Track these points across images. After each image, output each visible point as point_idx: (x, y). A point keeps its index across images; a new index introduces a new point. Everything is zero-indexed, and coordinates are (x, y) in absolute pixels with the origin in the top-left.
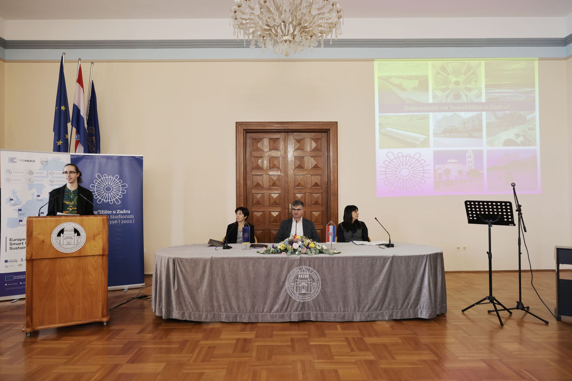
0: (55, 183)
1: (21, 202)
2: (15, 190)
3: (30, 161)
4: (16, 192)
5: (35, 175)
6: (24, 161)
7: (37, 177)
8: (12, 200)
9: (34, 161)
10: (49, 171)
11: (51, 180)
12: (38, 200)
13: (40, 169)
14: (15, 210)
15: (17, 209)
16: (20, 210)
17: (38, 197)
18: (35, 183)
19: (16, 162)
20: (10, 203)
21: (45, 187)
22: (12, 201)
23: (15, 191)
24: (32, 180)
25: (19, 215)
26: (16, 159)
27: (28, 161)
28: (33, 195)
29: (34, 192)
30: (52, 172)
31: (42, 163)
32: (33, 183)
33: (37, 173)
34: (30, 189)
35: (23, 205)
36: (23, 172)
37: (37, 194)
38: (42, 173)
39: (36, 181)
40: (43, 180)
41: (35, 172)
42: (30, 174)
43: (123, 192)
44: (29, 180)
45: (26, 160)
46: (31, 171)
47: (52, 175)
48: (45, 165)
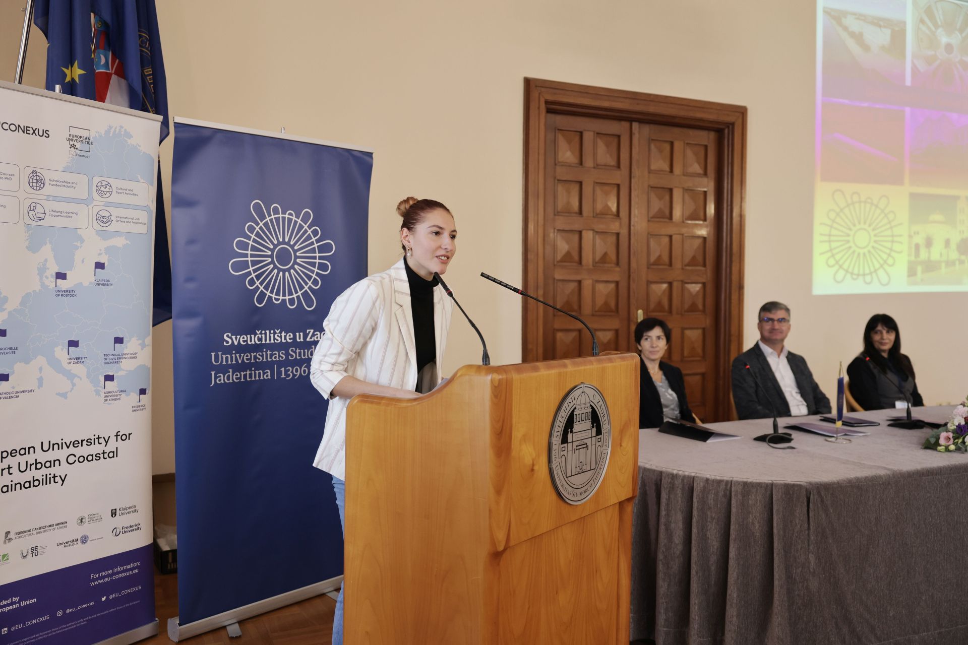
0: (114, 226)
1: (6, 299)
3: (34, 131)
5: (48, 190)
6: (13, 128)
7: (56, 199)
9: (46, 134)
10: (96, 180)
11: (103, 213)
12: (60, 293)
13: (66, 170)
17: (59, 281)
18: (49, 221)
21: (82, 241)
24: (39, 209)
25: (0, 351)
27: (26, 130)
28: (42, 270)
29: (46, 260)
30: (104, 183)
31: (73, 146)
32: (42, 223)
33: (55, 183)
34: (33, 247)
35: (10, 313)
36: (12, 175)
37: (57, 269)
38: (72, 183)
39: (52, 216)
40: (77, 214)
41: (50, 180)
42: (34, 184)
43: (322, 267)
44: (32, 208)
45: (19, 126)
46: (38, 174)
47: (104, 196)
48: (82, 153)
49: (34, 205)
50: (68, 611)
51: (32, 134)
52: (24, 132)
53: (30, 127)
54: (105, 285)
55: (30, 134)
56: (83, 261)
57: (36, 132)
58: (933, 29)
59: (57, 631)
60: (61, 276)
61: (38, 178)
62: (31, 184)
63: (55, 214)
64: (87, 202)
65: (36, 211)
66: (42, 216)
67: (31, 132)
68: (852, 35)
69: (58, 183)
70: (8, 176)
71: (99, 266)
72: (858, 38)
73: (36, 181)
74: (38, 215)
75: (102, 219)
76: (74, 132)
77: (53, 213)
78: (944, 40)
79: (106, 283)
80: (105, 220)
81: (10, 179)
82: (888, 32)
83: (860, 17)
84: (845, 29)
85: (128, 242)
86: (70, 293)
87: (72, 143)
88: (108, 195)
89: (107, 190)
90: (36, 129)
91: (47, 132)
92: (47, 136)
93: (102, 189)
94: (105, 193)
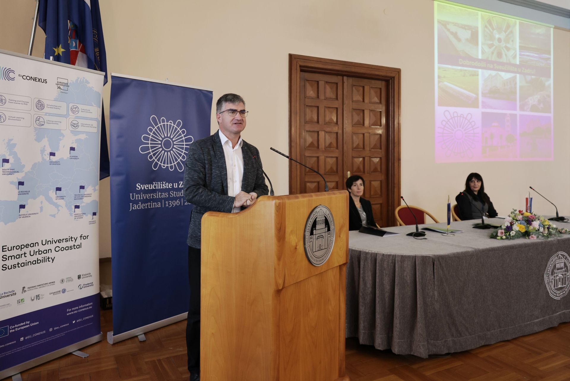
0: (80, 129)
1: (24, 166)
2: (12, 140)
3: (39, 80)
4: (15, 145)
5: (46, 110)
6: (28, 78)
7: (50, 114)
8: (6, 161)
9: (45, 81)
10: (71, 105)
11: (74, 122)
12: (52, 163)
13: (55, 100)
14: (12, 183)
15: (17, 182)
16: (21, 183)
17: (52, 157)
18: (46, 126)
19: (13, 79)
20: (3, 168)
21: (64, 136)
22: (6, 164)
23: (12, 142)
24: (41, 120)
25: (21, 193)
26: (13, 72)
27: (35, 79)
28: (42, 151)
29: (45, 146)
30: (75, 107)
31: (59, 88)
32: (42, 127)
33: (50, 106)
34: (38, 139)
35: (26, 173)
36: (27, 102)
37: (50, 151)
38: (59, 107)
39: (48, 123)
40: (61, 122)
41: (47, 105)
42: (39, 107)
43: (187, 149)
44: (38, 119)
45: (31, 77)
46: (41, 102)
47: (75, 113)
48: (64, 91)
49: (39, 117)
50: (55, 329)
51: (38, 81)
52: (34, 80)
53: (37, 78)
54: (75, 159)
55: (37, 81)
56: (64, 147)
57: (40, 80)
58: (492, 31)
59: (49, 339)
60: (52, 154)
61: (41, 104)
62: (37, 107)
63: (49, 122)
64: (66, 116)
65: (40, 121)
66: (43, 123)
67: (38, 80)
68: (452, 33)
69: (52, 107)
70: (26, 103)
71: (72, 149)
72: (455, 35)
73: (40, 105)
74: (41, 123)
75: (74, 125)
76: (60, 80)
77: (48, 122)
78: (497, 36)
79: (76, 158)
80: (75, 126)
81: (27, 104)
82: (470, 32)
83: (455, 24)
84: (449, 30)
85: (87, 137)
86: (57, 163)
87: (58, 86)
88: (77, 112)
89: (76, 110)
90: (40, 79)
91: (46, 80)
92: (46, 82)
93: (74, 109)
94: (76, 111)
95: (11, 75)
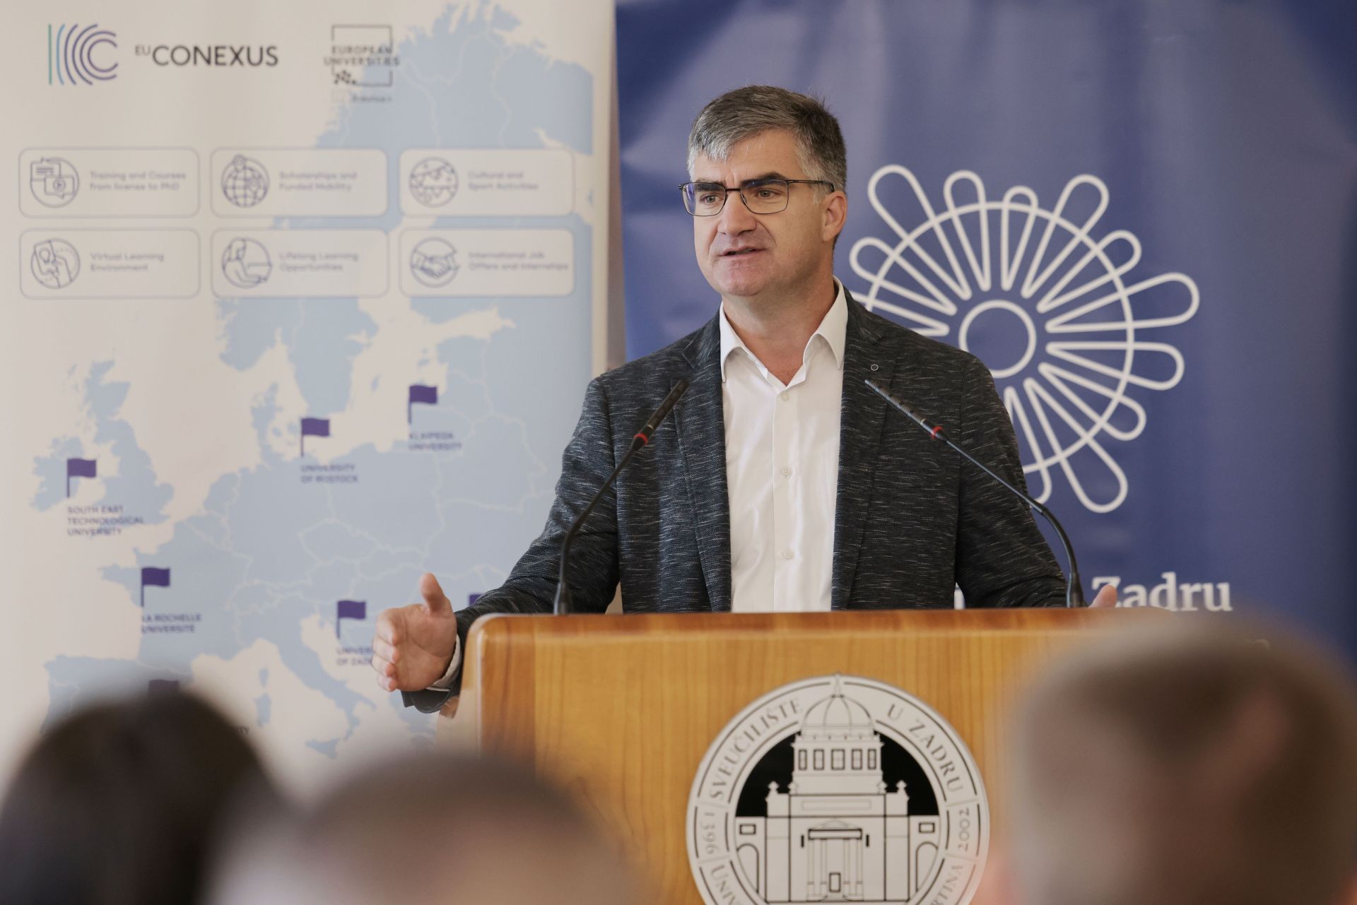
0: (465, 282)
1: (167, 492)
2: (110, 364)
3: (237, 56)
4: (120, 390)
5: (278, 201)
6: (181, 56)
7: (298, 222)
8: (82, 468)
9: (269, 55)
10: (409, 160)
11: (430, 249)
12: (312, 472)
13: (326, 143)
14: (112, 573)
15: (134, 567)
16: (156, 577)
17: (312, 441)
18: (281, 284)
19: (109, 74)
20: (72, 502)
21: (372, 329)
22: (82, 482)
23: (108, 378)
24: (253, 254)
25: (155, 625)
26: (109, 37)
27: (213, 57)
28: (263, 415)
29: (274, 388)
30: (434, 165)
31: (344, 77)
32: (260, 290)
33: (295, 182)
34: (241, 355)
35: (178, 526)
36: (178, 176)
37: (302, 410)
38: (344, 176)
39: (290, 268)
40: (355, 258)
41: (283, 175)
42: (240, 192)
43: (1149, 365)
44: (233, 254)
45: (196, 49)
46: (249, 164)
47: (435, 201)
48: (369, 92)
49: (239, 244)
51: (232, 63)
52: (208, 61)
53: (223, 48)
54: (441, 446)
55: (224, 64)
56: (375, 384)
57: (243, 56)
60: (315, 427)
61: (249, 174)
62: (230, 192)
63: (294, 262)
64: (387, 221)
65: (246, 260)
66: (263, 271)
67: (229, 56)
69: (305, 182)
70: (170, 181)
71: (424, 394)
73: (241, 182)
74: (254, 271)
75: (427, 265)
76: (345, 38)
77: (291, 262)
79: (443, 441)
80: (436, 267)
81: (175, 187)
85: (509, 323)
86: (340, 472)
87: (339, 69)
88: (445, 194)
89: (442, 182)
90: (241, 49)
91: (272, 52)
92: (272, 60)
93: (429, 181)
94: (437, 191)
95: (102, 55)
